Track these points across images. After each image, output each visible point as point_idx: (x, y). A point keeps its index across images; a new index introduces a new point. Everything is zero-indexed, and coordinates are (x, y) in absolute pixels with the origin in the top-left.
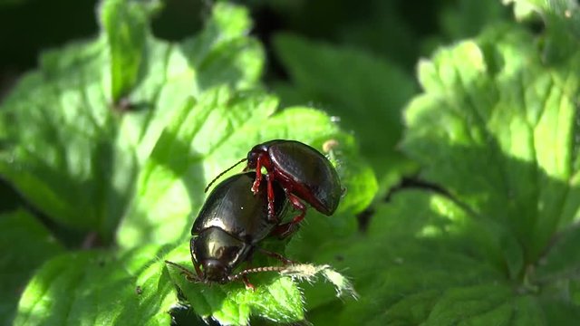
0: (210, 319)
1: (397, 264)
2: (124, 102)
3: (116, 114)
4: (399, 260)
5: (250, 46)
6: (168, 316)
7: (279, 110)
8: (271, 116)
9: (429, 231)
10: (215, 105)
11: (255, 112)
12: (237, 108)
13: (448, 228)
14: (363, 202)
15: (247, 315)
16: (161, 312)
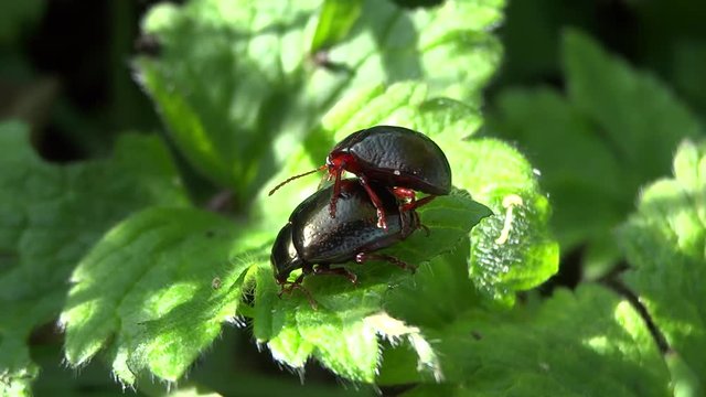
0: (264, 345)
1: (538, 370)
2: (321, 56)
3: (309, 66)
4: (545, 366)
5: (488, 45)
6: (219, 327)
7: (477, 136)
8: (464, 140)
9: (598, 343)
10: (406, 102)
11: (448, 129)
12: (429, 116)
13: (622, 347)
14: (531, 279)
15: (306, 356)
16: (213, 320)
